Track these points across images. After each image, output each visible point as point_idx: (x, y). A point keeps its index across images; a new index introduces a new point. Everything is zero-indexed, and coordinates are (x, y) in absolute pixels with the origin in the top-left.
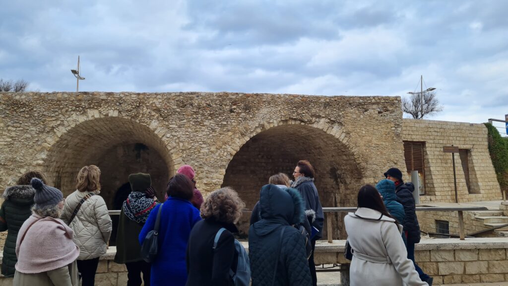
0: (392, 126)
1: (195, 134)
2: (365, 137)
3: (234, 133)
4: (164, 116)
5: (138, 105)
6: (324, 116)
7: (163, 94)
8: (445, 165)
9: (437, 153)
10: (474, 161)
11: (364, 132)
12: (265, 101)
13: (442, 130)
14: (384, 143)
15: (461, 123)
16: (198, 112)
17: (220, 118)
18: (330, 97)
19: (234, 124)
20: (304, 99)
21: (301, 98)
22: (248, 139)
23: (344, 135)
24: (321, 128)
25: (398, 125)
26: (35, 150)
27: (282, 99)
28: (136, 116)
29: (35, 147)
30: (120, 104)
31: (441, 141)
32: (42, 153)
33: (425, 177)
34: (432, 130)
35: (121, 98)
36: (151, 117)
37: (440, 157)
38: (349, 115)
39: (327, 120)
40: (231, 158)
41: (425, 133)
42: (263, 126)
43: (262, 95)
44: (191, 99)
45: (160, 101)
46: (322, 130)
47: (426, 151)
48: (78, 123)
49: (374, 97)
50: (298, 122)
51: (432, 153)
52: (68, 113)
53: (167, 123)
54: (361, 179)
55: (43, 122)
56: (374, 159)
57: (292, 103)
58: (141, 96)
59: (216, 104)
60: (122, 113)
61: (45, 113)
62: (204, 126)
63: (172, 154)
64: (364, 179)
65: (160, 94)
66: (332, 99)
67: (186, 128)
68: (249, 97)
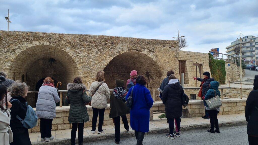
0: (175, 53)
1: (88, 55)
2: (163, 58)
3: (107, 55)
4: (73, 46)
5: (59, 40)
6: (147, 48)
7: (72, 35)
8: (193, 71)
9: (190, 66)
10: (204, 69)
11: (163, 56)
12: (121, 41)
13: (192, 56)
14: (171, 61)
15: (200, 53)
16: (90, 44)
17: (100, 47)
18: (150, 40)
19: (106, 51)
20: (139, 40)
21: (137, 40)
22: (113, 58)
23: (155, 57)
24: (145, 54)
25: (177, 53)
26: (5, 61)
27: (129, 40)
28: (58, 45)
29: (5, 59)
30: (50, 39)
31: (192, 61)
32: (8, 63)
33: (185, 76)
34: (189, 56)
35: (51, 36)
36: (66, 46)
37: (191, 67)
38: (157, 48)
39: (148, 50)
40: (105, 67)
41: (186, 57)
42: (120, 52)
43: (120, 37)
44: (86, 38)
45: (71, 38)
46: (146, 55)
47: (186, 65)
48: (28, 48)
49: (168, 41)
50: (135, 51)
51: (188, 66)
52: (22, 42)
53: (74, 49)
54: (161, 77)
55: (8, 47)
56: (167, 68)
57: (133, 41)
58: (61, 35)
59: (98, 41)
60: (51, 43)
61: (9, 42)
62: (92, 51)
63: (77, 64)
64: (162, 77)
65: (71, 35)
66: (150, 41)
67: (84, 52)
68: (113, 38)
